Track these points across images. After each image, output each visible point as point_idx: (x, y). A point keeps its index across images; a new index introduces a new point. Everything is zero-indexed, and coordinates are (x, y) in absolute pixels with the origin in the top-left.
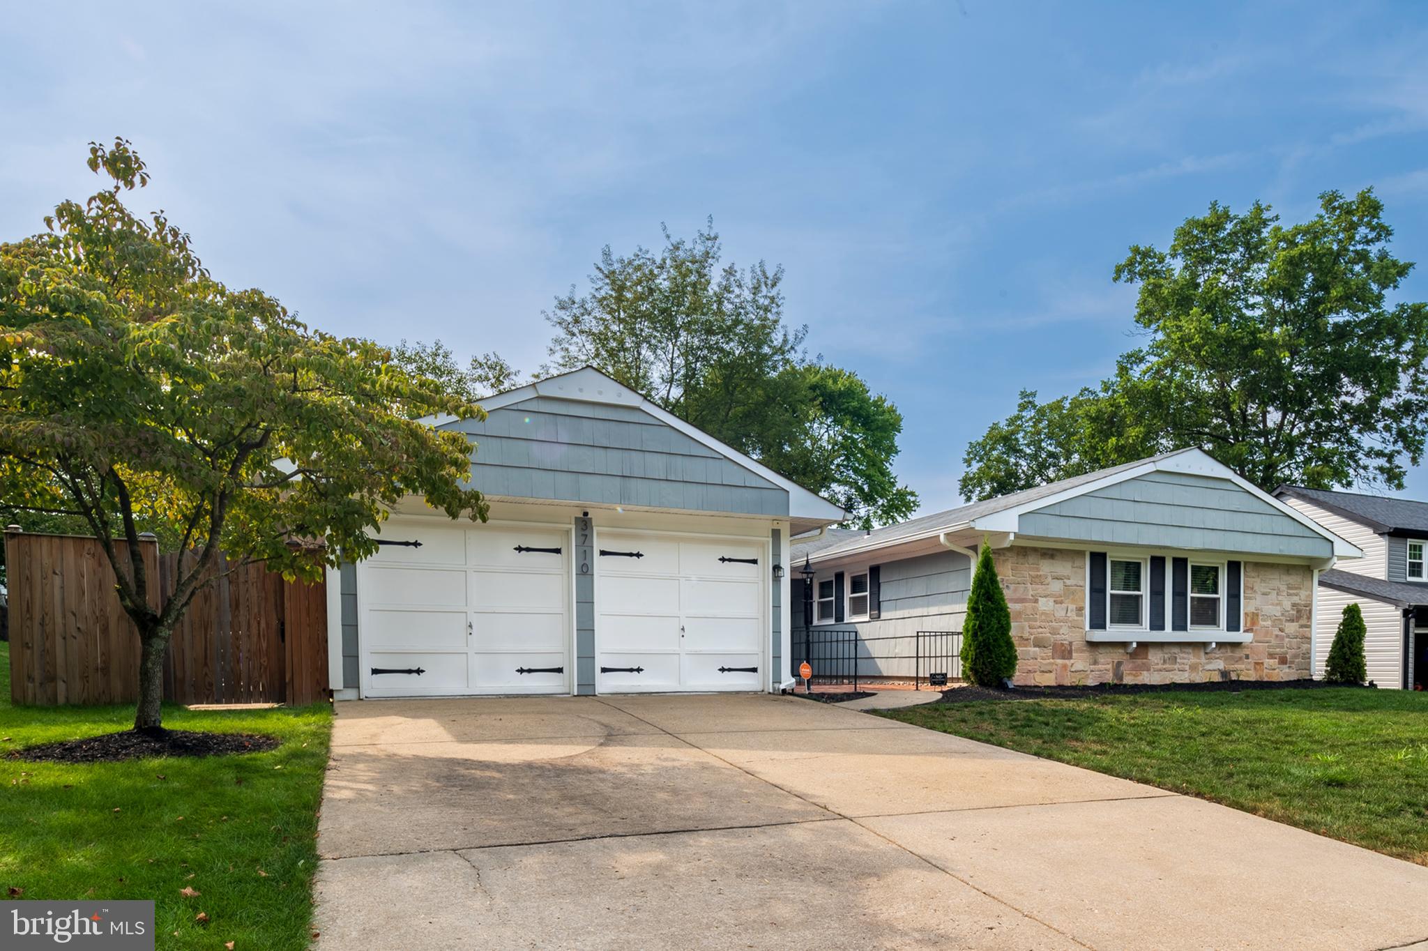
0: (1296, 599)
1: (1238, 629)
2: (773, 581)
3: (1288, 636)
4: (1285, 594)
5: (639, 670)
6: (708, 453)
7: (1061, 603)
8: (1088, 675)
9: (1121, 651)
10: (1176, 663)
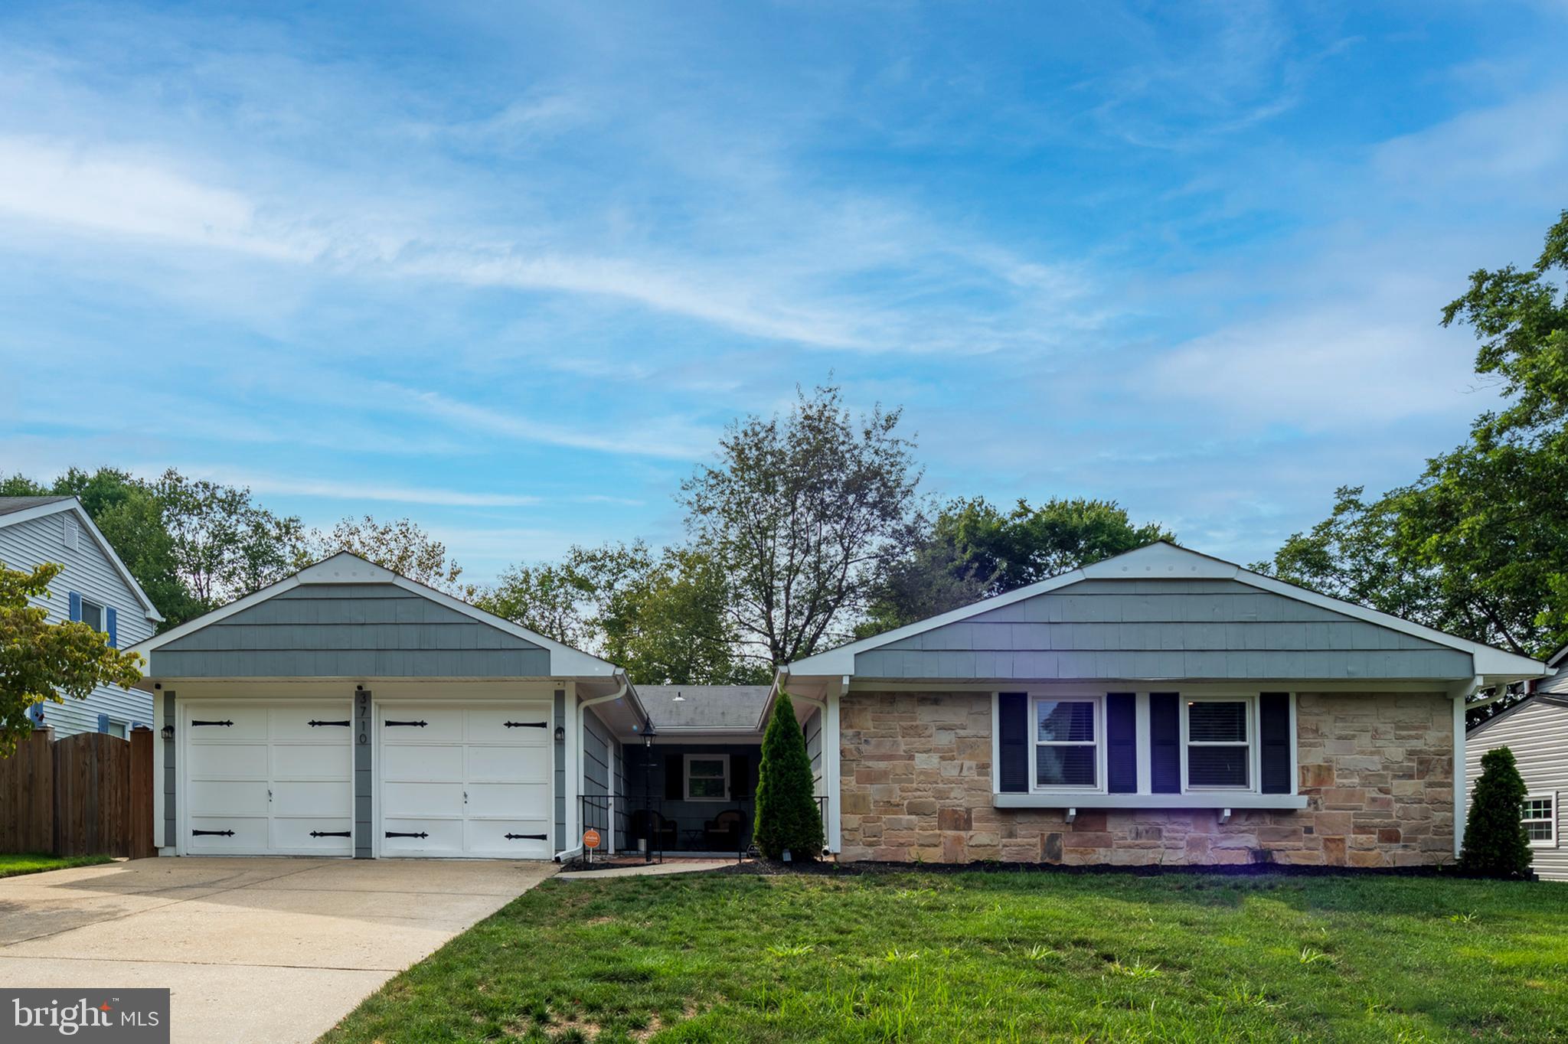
0: (1418, 745)
1: (1286, 789)
2: (555, 744)
3: (1399, 800)
4: (1391, 736)
5: (423, 835)
6: (462, 620)
7: (952, 759)
8: (998, 851)
9: (1056, 820)
10: (1160, 837)
